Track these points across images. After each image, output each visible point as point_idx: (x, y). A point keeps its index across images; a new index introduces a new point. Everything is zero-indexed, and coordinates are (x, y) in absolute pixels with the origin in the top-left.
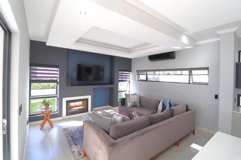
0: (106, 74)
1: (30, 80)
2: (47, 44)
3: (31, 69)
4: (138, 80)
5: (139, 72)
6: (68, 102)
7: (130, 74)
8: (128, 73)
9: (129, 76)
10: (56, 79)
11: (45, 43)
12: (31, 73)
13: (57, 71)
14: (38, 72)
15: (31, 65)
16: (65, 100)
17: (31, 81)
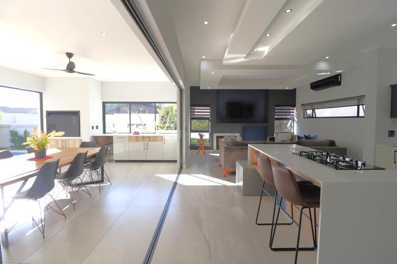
0: (260, 111)
1: (191, 117)
2: (201, 88)
3: (191, 109)
4: (304, 118)
5: (305, 106)
6: (218, 137)
7: (294, 110)
8: (292, 108)
9: (293, 112)
10: (208, 117)
11: (199, 87)
12: (191, 112)
13: (209, 109)
14: (196, 111)
15: (191, 105)
16: (215, 135)
17: (192, 119)
